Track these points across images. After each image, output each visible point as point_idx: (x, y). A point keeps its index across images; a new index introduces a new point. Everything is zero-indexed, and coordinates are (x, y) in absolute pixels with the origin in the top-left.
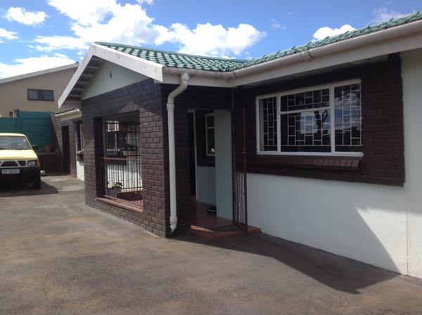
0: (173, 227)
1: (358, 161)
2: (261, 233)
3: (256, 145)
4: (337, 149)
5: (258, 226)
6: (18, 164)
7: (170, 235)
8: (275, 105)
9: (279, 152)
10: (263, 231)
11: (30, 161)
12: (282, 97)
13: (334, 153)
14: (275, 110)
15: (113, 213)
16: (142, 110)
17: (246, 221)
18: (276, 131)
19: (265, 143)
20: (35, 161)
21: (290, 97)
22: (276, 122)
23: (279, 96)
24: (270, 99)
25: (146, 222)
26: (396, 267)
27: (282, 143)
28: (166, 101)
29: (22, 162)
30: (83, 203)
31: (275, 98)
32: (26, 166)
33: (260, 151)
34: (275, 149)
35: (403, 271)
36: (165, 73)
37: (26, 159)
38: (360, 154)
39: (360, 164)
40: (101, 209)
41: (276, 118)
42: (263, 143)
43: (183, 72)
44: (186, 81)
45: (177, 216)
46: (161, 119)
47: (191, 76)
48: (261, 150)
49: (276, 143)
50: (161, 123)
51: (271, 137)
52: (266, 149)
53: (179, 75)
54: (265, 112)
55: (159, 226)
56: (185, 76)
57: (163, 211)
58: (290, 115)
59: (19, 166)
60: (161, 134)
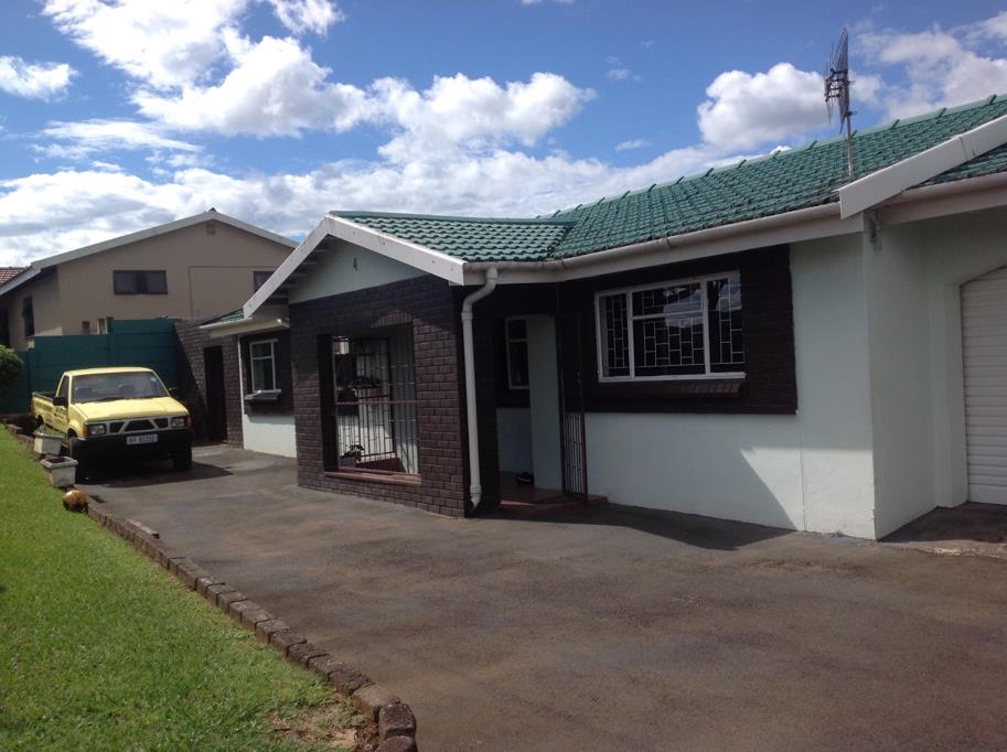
0: (475, 500)
1: (738, 385)
2: (608, 503)
3: (596, 368)
4: (714, 369)
5: (602, 493)
6: (154, 424)
7: (471, 512)
8: (625, 306)
9: (632, 377)
10: (612, 500)
11: (176, 417)
12: (634, 294)
13: (709, 375)
14: (625, 313)
15: (360, 494)
16: (417, 321)
17: (586, 489)
18: (627, 344)
19: (611, 364)
20: (185, 417)
21: (647, 293)
22: (626, 332)
23: (630, 292)
24: (617, 297)
25: (429, 499)
26: (791, 524)
27: (637, 362)
28: (461, 310)
29: (162, 421)
30: (294, 487)
31: (624, 296)
32: (169, 428)
33: (602, 378)
34: (627, 373)
35: (800, 528)
36: (467, 271)
37: (169, 414)
38: (741, 375)
39: (742, 388)
40: (335, 490)
41: (626, 326)
42: (607, 364)
43: (490, 267)
44: (494, 279)
45: (481, 483)
46: (454, 337)
47: (500, 271)
48: (604, 376)
49: (627, 364)
50: (453, 343)
51: (619, 355)
52: (612, 373)
53: (484, 272)
54: (609, 316)
55: (451, 502)
56: (493, 273)
57: (458, 479)
58: (647, 320)
59: (156, 428)
60: (453, 359)
